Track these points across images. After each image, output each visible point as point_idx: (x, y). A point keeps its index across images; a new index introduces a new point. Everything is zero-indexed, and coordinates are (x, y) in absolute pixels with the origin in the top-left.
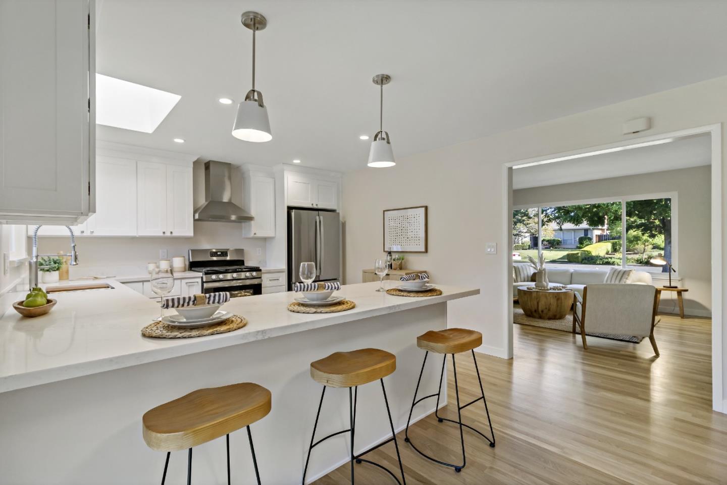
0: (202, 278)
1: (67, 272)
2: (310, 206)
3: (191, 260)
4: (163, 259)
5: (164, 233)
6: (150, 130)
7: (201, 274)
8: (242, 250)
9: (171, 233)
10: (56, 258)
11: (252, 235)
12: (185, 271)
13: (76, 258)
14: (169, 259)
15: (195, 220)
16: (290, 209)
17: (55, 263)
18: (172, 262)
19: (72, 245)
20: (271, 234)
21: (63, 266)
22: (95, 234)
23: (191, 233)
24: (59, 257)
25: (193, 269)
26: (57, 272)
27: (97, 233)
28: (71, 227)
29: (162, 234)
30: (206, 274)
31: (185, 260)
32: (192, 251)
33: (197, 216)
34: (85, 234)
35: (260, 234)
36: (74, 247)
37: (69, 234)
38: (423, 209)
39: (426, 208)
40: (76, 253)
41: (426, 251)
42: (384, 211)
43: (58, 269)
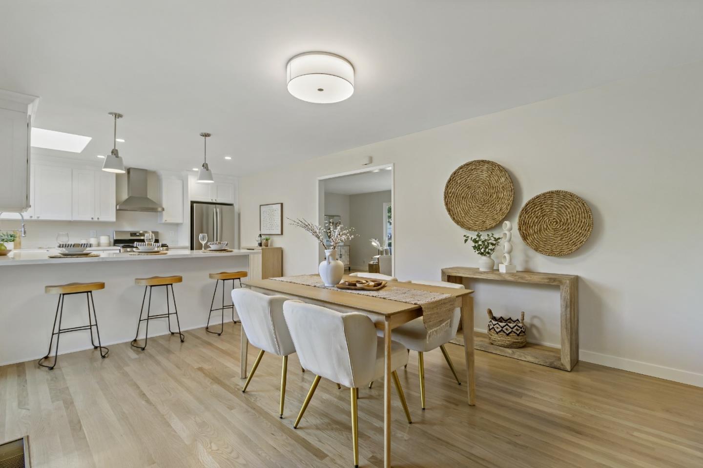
0: (120, 250)
1: (20, 243)
2: (210, 201)
3: (115, 239)
4: (92, 237)
5: (92, 218)
6: (79, 151)
7: (119, 248)
8: (157, 232)
9: (98, 219)
10: (12, 233)
11: (163, 221)
12: (110, 245)
13: (25, 233)
14: (97, 237)
15: (117, 210)
16: (192, 203)
17: (11, 236)
18: (100, 239)
19: (23, 225)
20: (180, 221)
21: (17, 239)
22: (40, 219)
23: (113, 219)
24: (14, 232)
25: (116, 245)
26: (13, 243)
27: (42, 218)
28: (22, 213)
29: (91, 220)
30: (123, 247)
31: (109, 238)
32: (116, 232)
33: (118, 208)
34: (33, 218)
35: (170, 220)
36: (24, 226)
37: (20, 218)
38: (280, 205)
39: (282, 204)
40: (25, 229)
41: (282, 234)
42: (260, 206)
43: (13, 241)
